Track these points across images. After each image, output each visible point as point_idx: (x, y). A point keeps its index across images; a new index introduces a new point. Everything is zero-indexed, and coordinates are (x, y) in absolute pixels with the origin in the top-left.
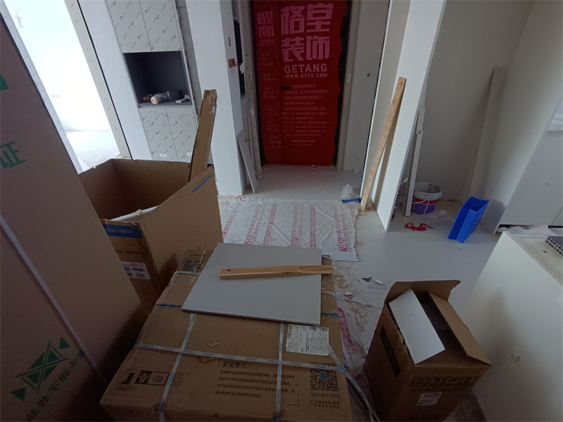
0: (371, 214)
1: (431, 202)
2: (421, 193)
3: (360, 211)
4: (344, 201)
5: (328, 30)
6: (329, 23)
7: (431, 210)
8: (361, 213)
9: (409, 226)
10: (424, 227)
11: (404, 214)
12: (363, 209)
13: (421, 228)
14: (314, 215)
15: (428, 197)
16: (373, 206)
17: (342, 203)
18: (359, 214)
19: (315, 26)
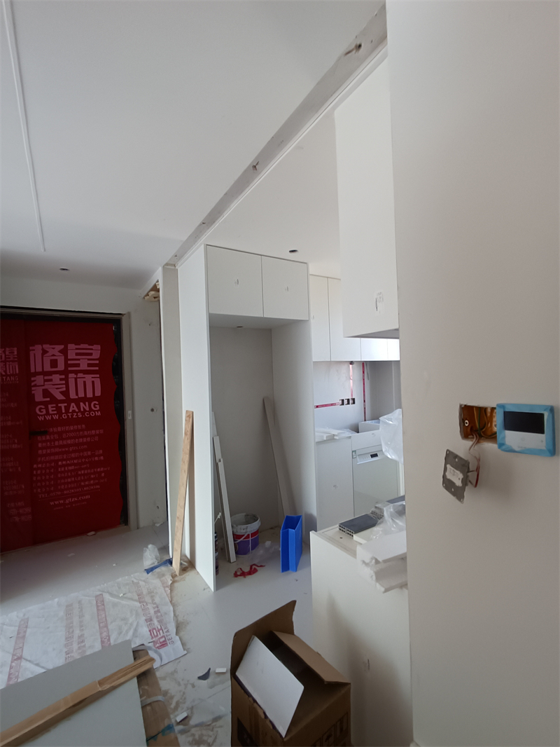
0: (190, 575)
1: (253, 534)
2: (239, 527)
3: (174, 576)
4: (149, 571)
5: (97, 368)
6: (97, 362)
7: (255, 545)
8: (176, 579)
9: (238, 573)
10: (255, 569)
11: (229, 561)
12: (177, 573)
13: (252, 571)
14: (104, 610)
15: (248, 530)
16: (189, 565)
17: (145, 574)
18: (173, 582)
19: (79, 364)
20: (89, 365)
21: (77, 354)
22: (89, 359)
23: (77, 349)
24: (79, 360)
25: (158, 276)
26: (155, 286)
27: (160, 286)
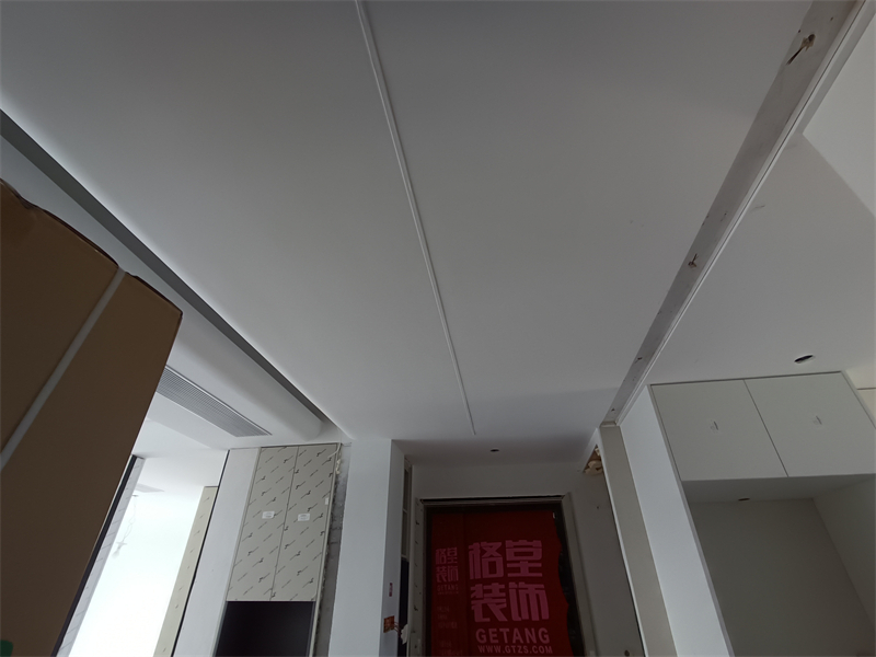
6: (540, 565)
19: (519, 568)
20: (531, 570)
21: (516, 554)
22: (530, 562)
23: (515, 547)
24: (518, 562)
25: (596, 439)
26: (595, 453)
27: (601, 453)
